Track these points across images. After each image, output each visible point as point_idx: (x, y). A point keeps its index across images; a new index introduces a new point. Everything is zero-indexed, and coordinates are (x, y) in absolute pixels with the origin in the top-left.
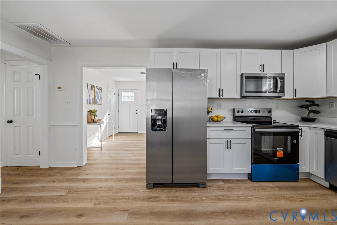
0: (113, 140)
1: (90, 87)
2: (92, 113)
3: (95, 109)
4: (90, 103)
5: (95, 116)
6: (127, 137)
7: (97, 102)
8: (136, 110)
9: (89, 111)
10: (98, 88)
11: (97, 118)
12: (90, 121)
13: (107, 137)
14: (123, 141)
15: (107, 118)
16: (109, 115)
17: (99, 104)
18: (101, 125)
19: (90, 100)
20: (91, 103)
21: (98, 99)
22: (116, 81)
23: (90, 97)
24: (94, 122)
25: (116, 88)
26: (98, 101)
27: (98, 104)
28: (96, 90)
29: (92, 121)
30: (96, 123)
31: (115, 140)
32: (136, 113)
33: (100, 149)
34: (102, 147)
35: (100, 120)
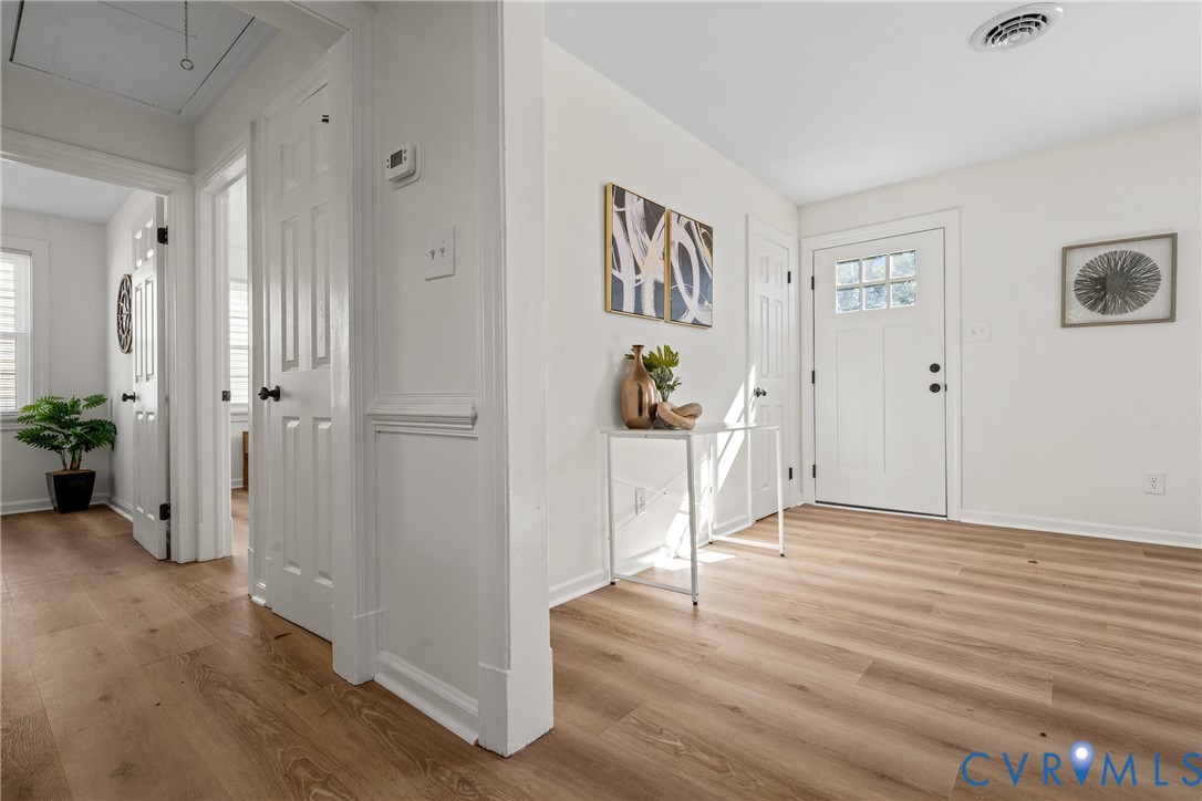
0: (779, 547)
1: (634, 209)
2: (650, 368)
3: (667, 349)
4: (638, 311)
5: (664, 385)
6: (875, 539)
7: (684, 308)
8: (935, 368)
9: (631, 357)
10: (688, 228)
11: (676, 399)
12: (633, 414)
13: (746, 520)
14: (844, 562)
15: (745, 412)
16: (758, 393)
17: (696, 323)
18: (688, 438)
19: (638, 290)
20: (649, 308)
21: (690, 291)
22: (799, 207)
23: (638, 271)
24: (652, 420)
25: (799, 242)
26: (691, 302)
27: (688, 318)
28: (678, 234)
29: (646, 414)
30: (670, 427)
31: (792, 546)
32: (935, 388)
33: (687, 602)
34: (700, 588)
35: (690, 411)
